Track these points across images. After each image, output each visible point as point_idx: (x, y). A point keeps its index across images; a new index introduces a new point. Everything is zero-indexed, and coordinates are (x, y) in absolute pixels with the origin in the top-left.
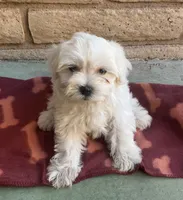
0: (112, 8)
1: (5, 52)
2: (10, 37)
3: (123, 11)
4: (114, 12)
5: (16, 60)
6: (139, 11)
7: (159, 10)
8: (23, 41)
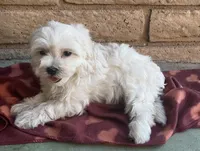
0: (69, 9)
4: (70, 13)
6: (95, 12)
7: (114, 11)
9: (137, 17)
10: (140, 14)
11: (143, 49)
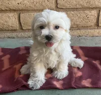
1: (9, 34)
2: (12, 27)
5: (14, 38)
6: (72, 12)
7: (81, 12)
8: (18, 28)
9: (93, 14)
10: (94, 13)
11: (96, 30)
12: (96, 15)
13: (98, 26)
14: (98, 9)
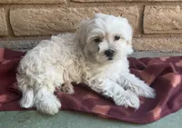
3: (83, 9)
9: (132, 12)
10: (135, 9)
11: (138, 40)
12: (138, 15)
13: (142, 32)
14: (142, 4)
